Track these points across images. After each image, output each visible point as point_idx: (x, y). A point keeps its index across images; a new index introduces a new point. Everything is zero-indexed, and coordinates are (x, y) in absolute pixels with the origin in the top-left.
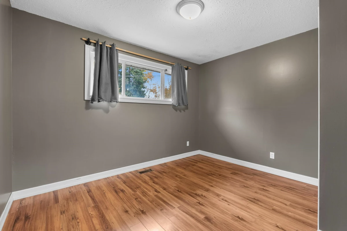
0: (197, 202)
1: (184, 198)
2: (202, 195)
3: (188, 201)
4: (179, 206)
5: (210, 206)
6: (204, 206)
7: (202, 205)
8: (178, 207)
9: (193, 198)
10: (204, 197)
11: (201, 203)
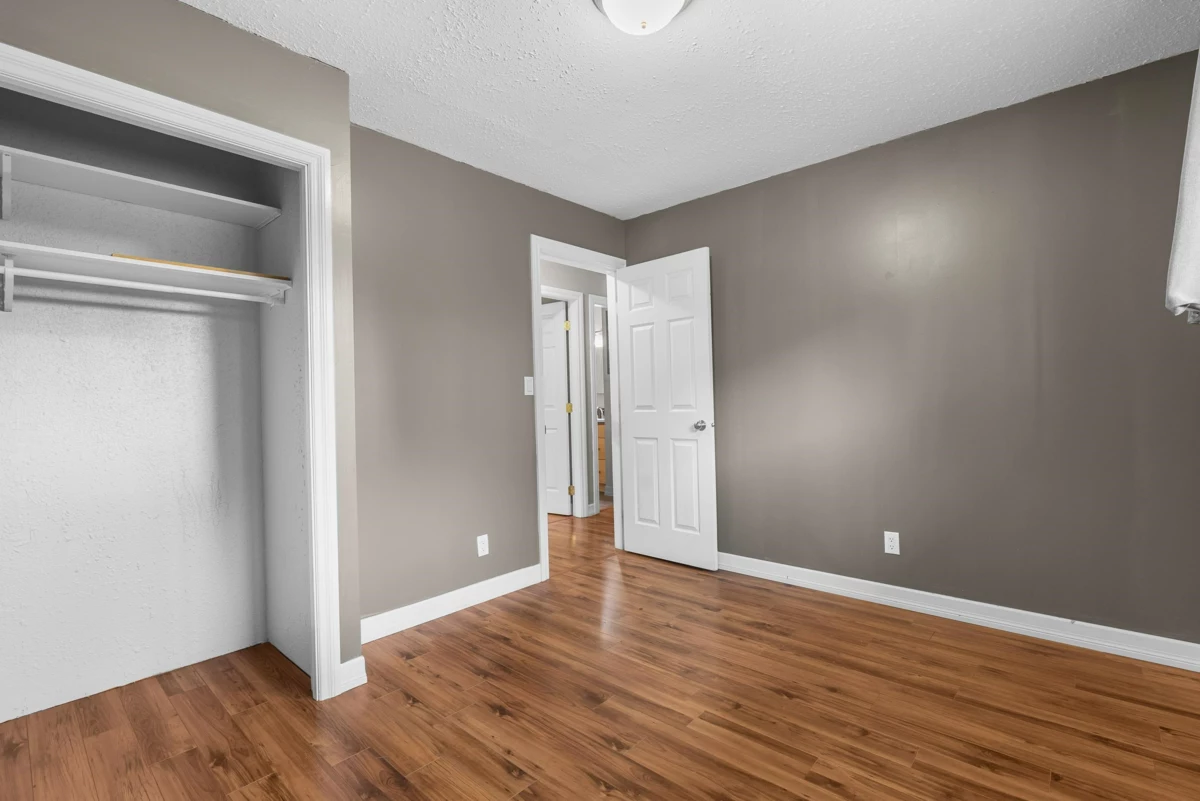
0: (628, 748)
1: (686, 761)
2: (609, 788)
3: (665, 751)
4: (688, 726)
5: (578, 740)
6: (602, 738)
7: (610, 740)
8: (690, 720)
9: (648, 765)
10: (597, 781)
11: (614, 748)
